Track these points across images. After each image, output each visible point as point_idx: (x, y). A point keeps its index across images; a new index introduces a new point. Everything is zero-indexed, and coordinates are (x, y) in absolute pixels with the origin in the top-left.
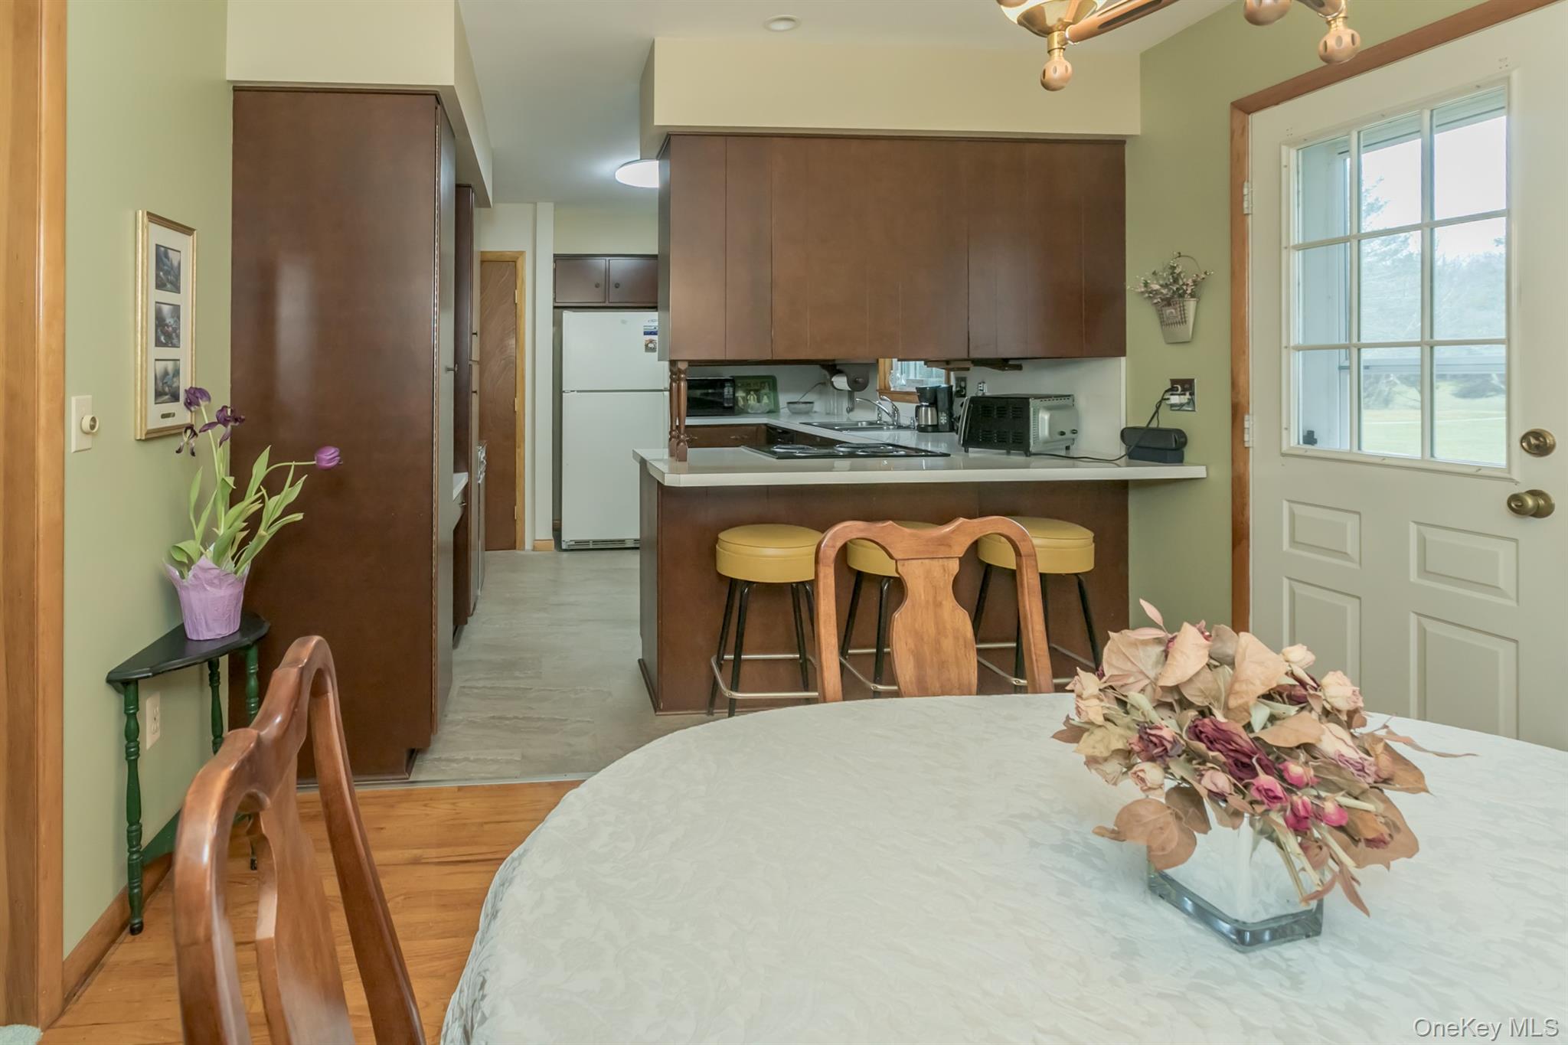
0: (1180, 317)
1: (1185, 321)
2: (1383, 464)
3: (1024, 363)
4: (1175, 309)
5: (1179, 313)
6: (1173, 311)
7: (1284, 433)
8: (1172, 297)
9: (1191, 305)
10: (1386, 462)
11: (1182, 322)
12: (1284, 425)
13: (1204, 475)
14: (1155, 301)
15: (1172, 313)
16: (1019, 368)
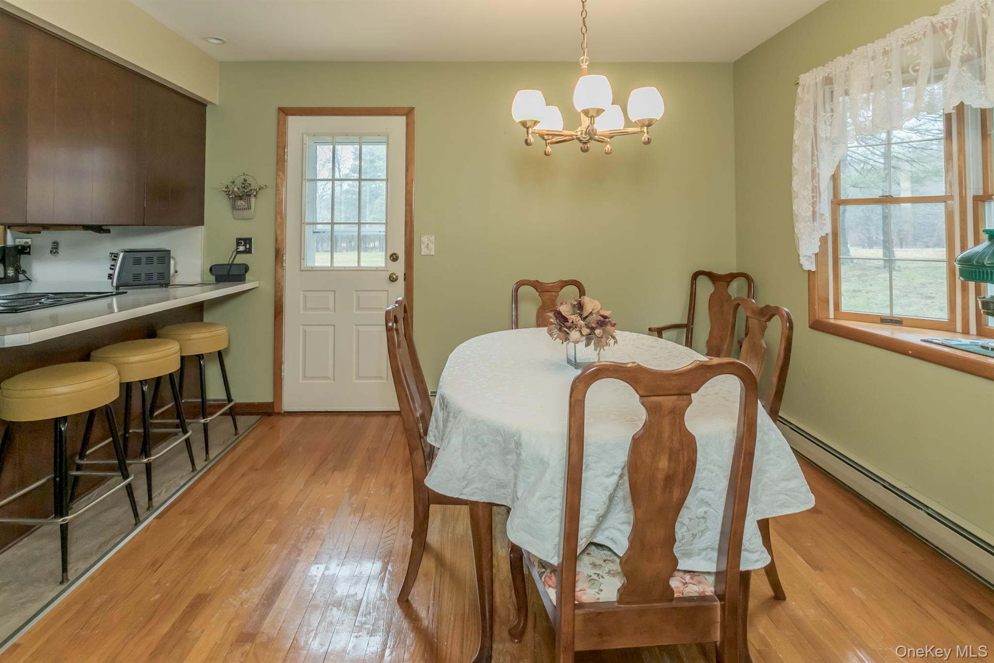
0: (247, 206)
1: (250, 209)
2: (345, 270)
3: (112, 228)
4: (245, 202)
5: (247, 204)
6: (243, 203)
7: (302, 261)
8: (243, 195)
9: (253, 200)
10: (346, 269)
11: (248, 209)
12: (302, 258)
13: (257, 285)
14: (231, 196)
15: (242, 204)
16: (108, 231)
